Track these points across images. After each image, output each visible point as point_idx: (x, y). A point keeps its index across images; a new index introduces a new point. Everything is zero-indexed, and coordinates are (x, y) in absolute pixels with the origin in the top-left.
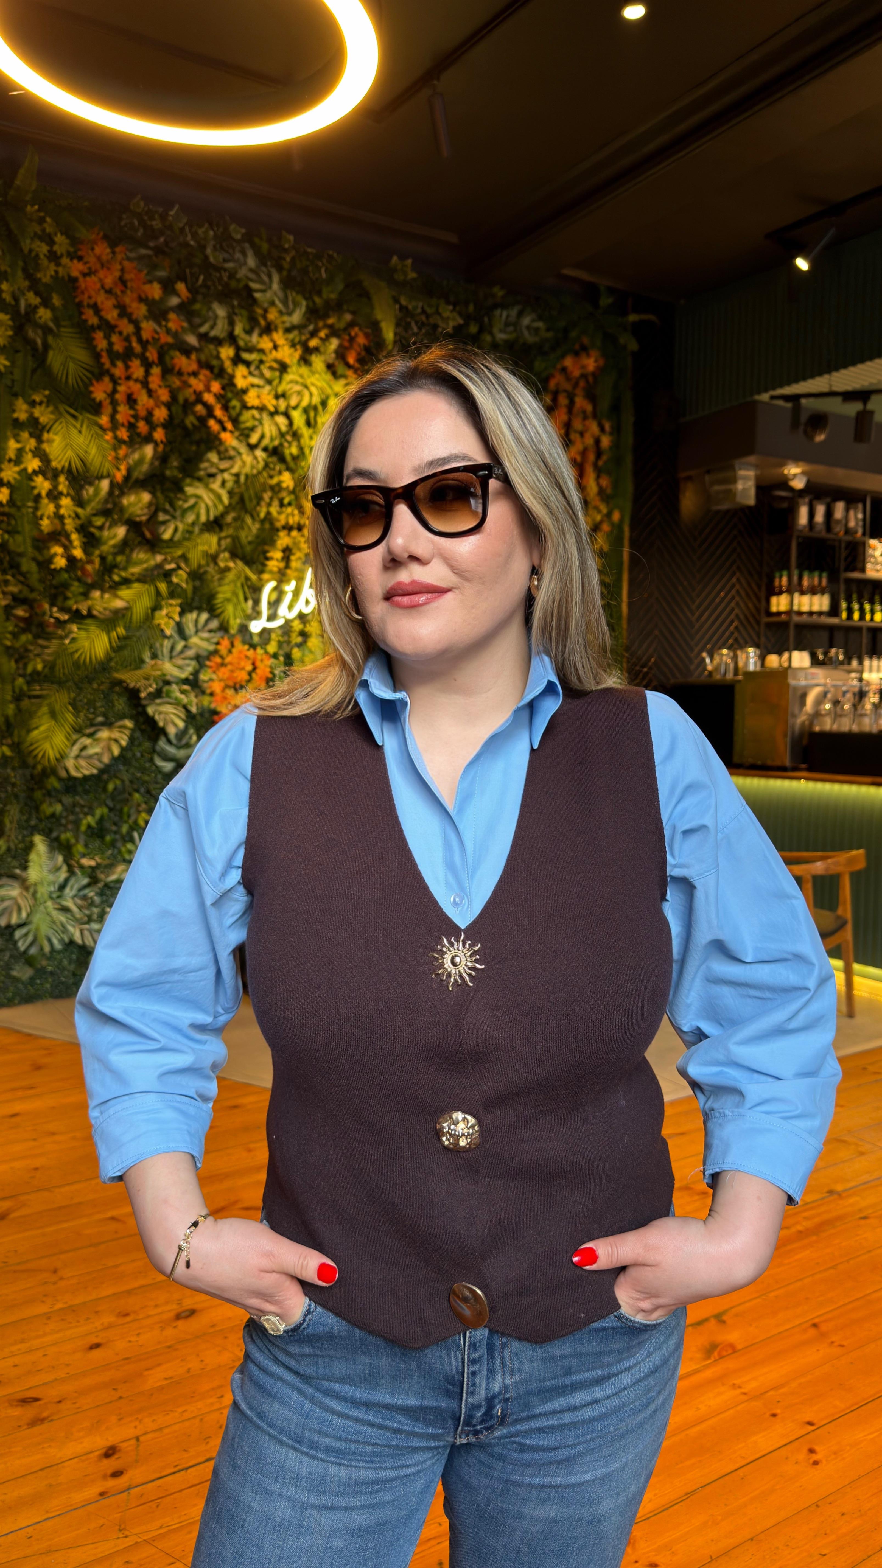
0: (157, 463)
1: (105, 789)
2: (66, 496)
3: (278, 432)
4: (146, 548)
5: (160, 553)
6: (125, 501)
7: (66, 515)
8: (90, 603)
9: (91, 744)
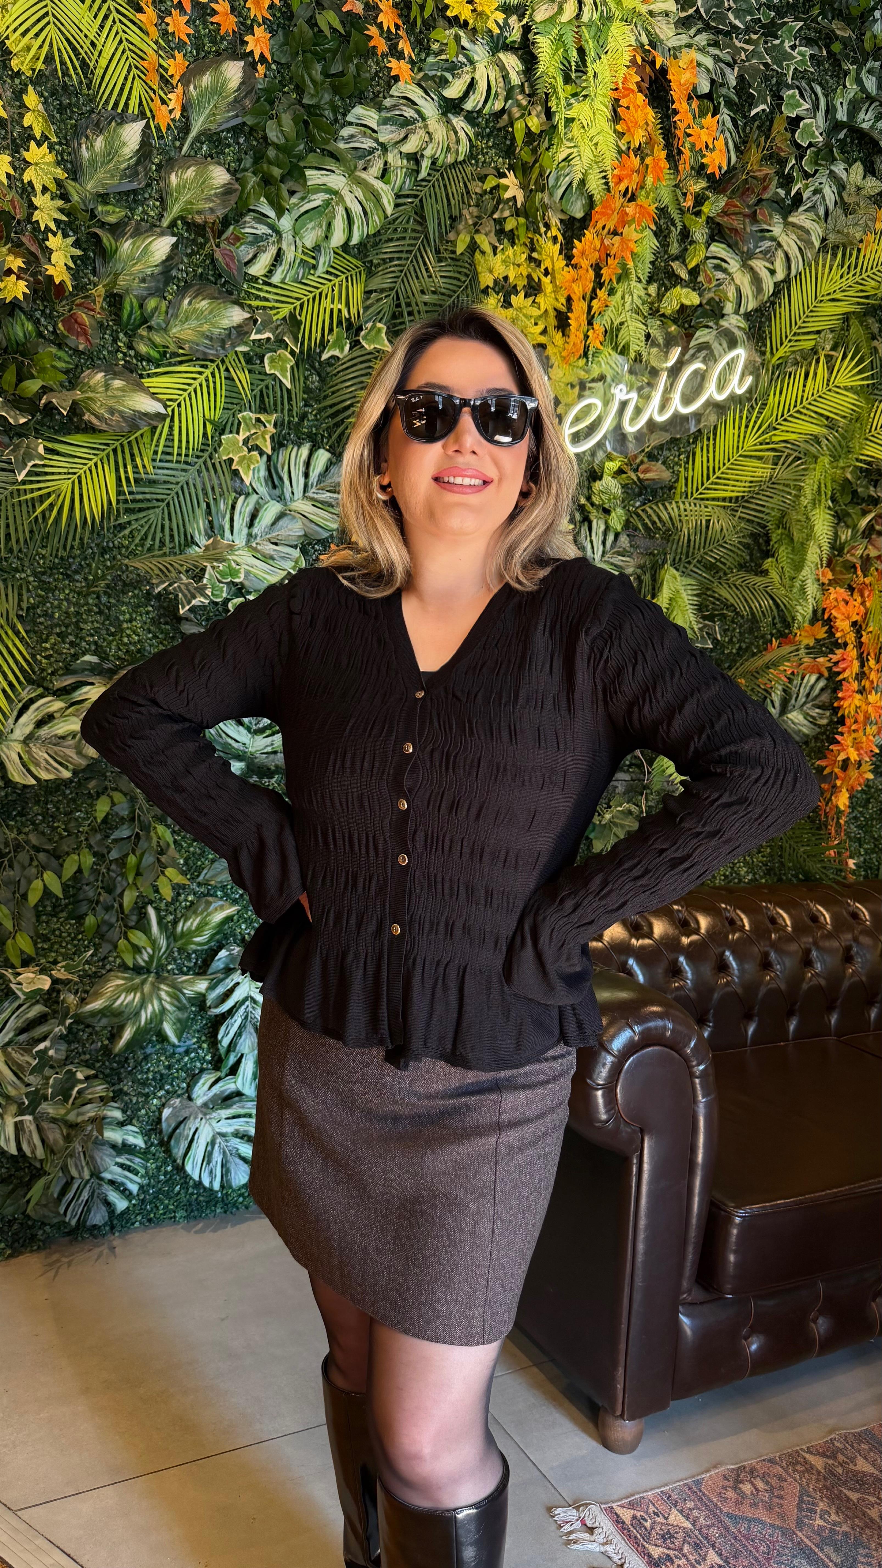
0: (247, 102)
1: (90, 813)
2: (39, 144)
3: (502, 85)
4: (212, 289)
5: (242, 306)
6: (174, 179)
7: (38, 188)
8: (78, 395)
9: (62, 711)
